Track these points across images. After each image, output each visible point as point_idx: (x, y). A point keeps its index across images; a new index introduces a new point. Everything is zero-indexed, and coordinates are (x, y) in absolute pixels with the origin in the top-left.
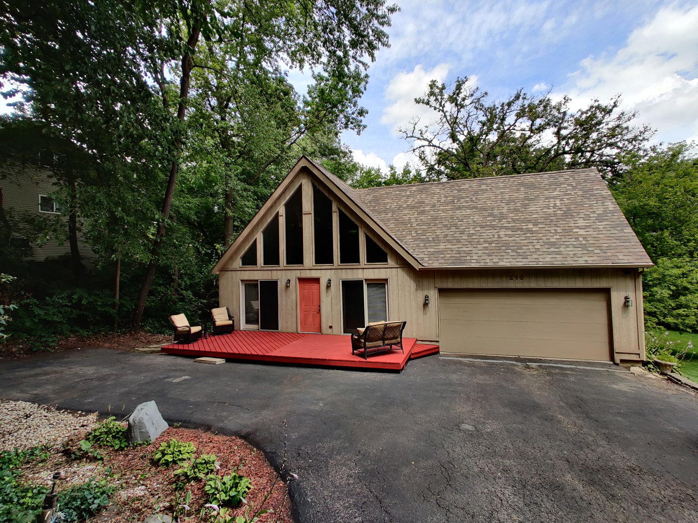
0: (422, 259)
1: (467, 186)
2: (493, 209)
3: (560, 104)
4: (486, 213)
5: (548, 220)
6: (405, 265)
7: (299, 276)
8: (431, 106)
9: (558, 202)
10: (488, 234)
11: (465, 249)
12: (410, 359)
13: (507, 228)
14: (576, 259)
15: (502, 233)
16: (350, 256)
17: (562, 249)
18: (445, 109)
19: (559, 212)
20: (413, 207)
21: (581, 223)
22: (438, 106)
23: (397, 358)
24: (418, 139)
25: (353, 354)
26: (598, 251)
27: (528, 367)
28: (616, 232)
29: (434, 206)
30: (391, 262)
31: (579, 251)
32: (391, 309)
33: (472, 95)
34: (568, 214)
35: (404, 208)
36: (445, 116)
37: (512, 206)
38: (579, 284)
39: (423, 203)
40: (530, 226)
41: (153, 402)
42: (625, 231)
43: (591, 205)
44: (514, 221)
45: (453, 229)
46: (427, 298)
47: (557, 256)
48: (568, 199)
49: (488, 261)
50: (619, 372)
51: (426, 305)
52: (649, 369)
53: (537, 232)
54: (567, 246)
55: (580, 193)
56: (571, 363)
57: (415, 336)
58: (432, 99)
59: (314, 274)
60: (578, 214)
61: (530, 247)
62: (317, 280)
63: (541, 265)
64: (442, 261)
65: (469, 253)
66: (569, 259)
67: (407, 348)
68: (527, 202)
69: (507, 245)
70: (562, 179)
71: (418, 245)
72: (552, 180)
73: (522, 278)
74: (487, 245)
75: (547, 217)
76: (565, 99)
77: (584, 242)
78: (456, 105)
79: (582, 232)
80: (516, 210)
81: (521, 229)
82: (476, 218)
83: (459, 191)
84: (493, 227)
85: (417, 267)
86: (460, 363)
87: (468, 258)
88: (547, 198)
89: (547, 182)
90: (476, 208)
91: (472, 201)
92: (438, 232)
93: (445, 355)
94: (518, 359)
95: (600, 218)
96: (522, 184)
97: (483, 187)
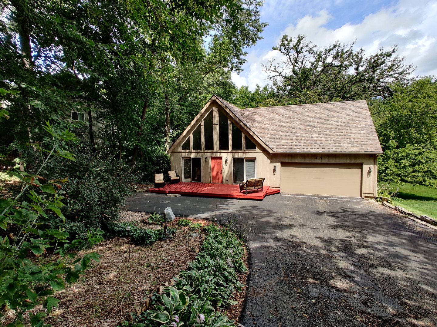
0: (273, 148)
1: (297, 109)
2: (310, 122)
3: (359, 53)
4: (306, 124)
5: (337, 129)
6: (264, 151)
7: (211, 156)
8: (282, 52)
9: (343, 119)
10: (307, 135)
11: (294, 143)
12: (266, 195)
13: (316, 133)
14: (347, 149)
15: (313, 135)
16: (237, 146)
17: (342, 144)
18: (290, 54)
19: (343, 124)
20: (269, 120)
21: (353, 130)
22: (286, 52)
23: (260, 195)
24: (273, 71)
25: (240, 192)
26: (359, 146)
27: (321, 199)
28: (369, 136)
29: (280, 120)
30: (258, 150)
31: (350, 145)
32: (257, 172)
33: (307, 46)
34: (347, 126)
35: (265, 121)
36: (290, 58)
37: (320, 121)
38: (348, 161)
39: (275, 118)
40: (328, 132)
41: (170, 207)
42: (374, 135)
43: (360, 121)
44: (320, 129)
45: (289, 133)
46: (275, 167)
47: (339, 148)
48: (349, 118)
49: (305, 149)
50: (362, 201)
51: (274, 171)
52: (377, 200)
53: (331, 135)
54: (345, 143)
55: (355, 114)
56: (342, 198)
57: (269, 185)
58: (283, 48)
59: (218, 155)
60: (353, 125)
61: (327, 143)
62: (220, 158)
63: (331, 152)
64: (283, 149)
65: (296, 145)
66: (344, 149)
67: (265, 190)
68: (328, 119)
69: (315, 141)
70: (347, 106)
71: (271, 141)
72: (342, 106)
73: (321, 158)
74: (305, 141)
75: (337, 127)
76: (361, 50)
77: (353, 141)
78: (297, 52)
79: (353, 135)
80: (322, 123)
81: (323, 133)
82: (301, 127)
83: (293, 111)
84: (309, 132)
85: (271, 152)
86: (290, 197)
87: (296, 148)
88: (338, 117)
89: (339, 108)
90: (302, 121)
91: (300, 117)
92: (282, 134)
93: (283, 194)
94: (317, 196)
95: (363, 129)
96: (326, 109)
97: (306, 110)
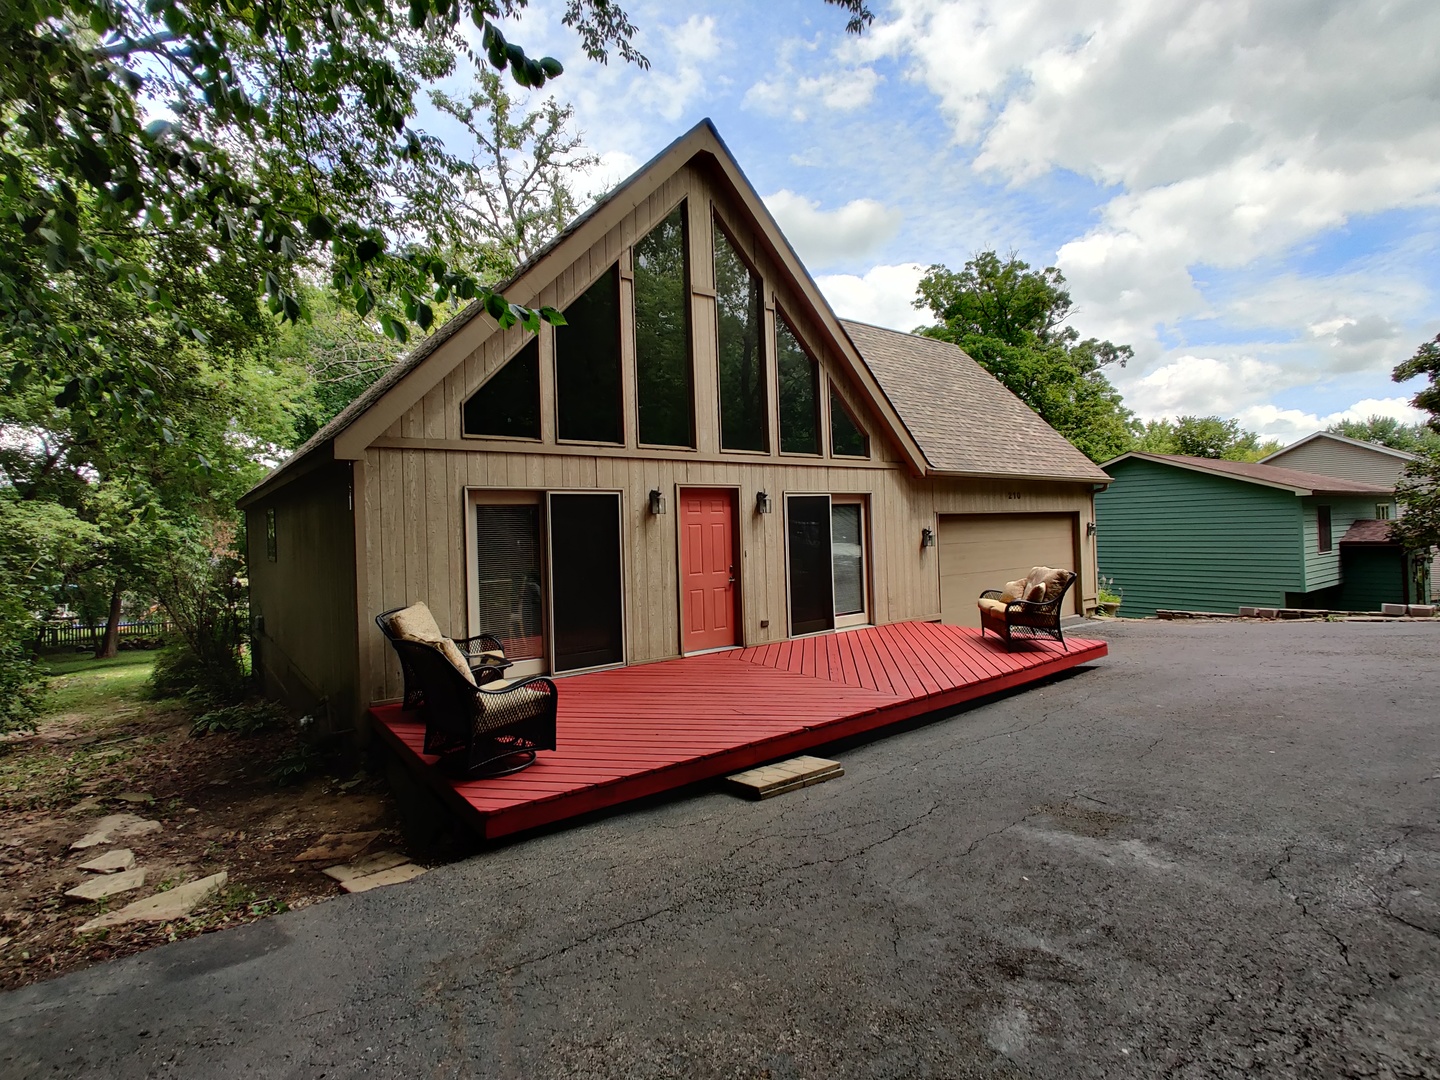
6: (901, 463)
7: (682, 481)
16: (801, 437)
30: (875, 456)
32: (875, 562)
38: (1061, 506)
46: (927, 534)
51: (923, 546)
59: (724, 477)
62: (731, 496)
73: (1019, 495)
85: (922, 468)
